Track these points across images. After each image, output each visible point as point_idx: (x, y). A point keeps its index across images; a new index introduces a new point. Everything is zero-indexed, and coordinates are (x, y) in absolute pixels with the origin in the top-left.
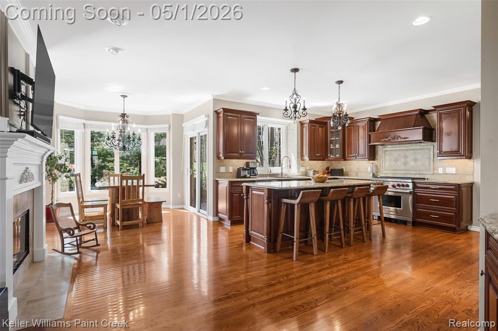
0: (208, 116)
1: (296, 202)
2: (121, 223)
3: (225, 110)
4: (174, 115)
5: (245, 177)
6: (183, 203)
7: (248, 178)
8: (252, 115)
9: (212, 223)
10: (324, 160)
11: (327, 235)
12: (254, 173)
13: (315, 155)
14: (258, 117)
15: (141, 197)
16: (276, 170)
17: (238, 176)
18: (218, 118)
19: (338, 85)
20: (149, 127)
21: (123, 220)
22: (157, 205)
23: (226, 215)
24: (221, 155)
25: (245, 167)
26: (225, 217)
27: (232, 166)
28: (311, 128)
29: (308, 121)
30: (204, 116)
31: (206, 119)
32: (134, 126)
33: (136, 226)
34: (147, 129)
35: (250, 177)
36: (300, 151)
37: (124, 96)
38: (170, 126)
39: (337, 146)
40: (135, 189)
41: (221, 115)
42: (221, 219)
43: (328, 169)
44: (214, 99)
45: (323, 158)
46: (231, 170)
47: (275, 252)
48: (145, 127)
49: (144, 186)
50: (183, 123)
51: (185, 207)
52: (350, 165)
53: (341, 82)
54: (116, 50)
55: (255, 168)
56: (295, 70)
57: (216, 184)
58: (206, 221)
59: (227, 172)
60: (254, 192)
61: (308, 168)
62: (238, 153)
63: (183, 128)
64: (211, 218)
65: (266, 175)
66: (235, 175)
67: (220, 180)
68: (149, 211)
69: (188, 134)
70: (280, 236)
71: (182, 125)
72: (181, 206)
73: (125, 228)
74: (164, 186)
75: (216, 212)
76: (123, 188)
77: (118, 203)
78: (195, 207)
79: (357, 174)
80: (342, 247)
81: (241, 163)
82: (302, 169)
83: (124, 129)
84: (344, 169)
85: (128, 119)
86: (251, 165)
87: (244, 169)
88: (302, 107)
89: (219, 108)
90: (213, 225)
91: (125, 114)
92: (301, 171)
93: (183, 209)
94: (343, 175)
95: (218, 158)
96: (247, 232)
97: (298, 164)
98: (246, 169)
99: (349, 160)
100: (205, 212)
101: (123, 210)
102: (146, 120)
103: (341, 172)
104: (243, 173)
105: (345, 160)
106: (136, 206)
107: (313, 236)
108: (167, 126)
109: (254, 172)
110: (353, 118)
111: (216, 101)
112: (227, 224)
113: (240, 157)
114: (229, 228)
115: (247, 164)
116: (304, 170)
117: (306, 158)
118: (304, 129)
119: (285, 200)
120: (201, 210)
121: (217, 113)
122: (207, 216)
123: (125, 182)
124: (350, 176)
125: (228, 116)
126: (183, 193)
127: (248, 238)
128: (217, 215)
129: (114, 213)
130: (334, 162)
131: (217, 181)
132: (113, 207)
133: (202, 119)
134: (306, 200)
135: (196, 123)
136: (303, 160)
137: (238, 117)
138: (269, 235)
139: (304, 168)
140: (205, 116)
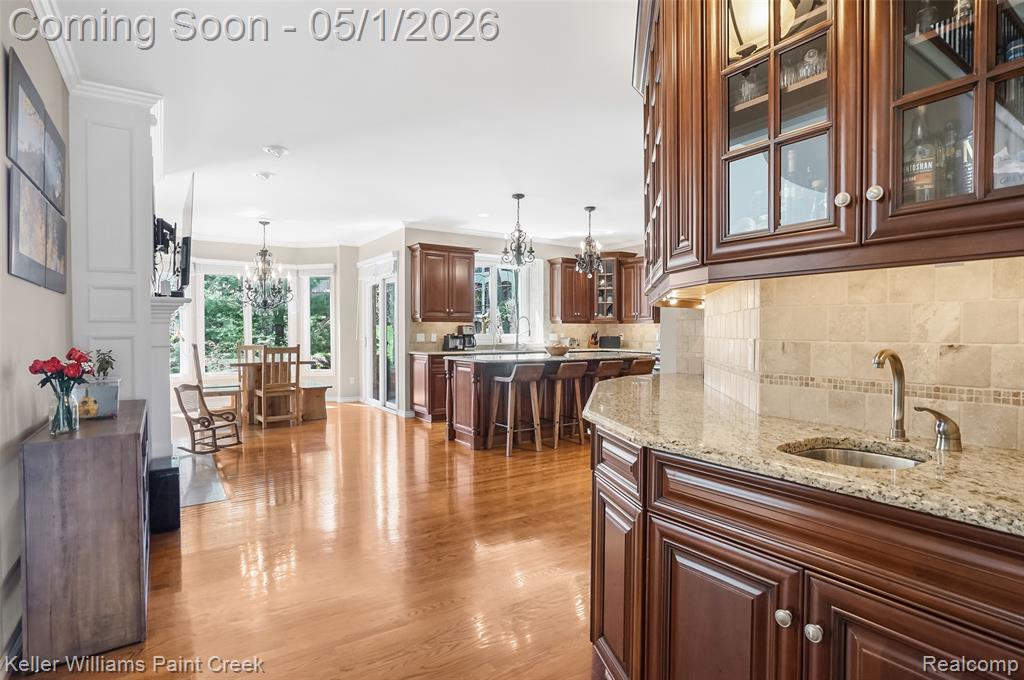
0: (397, 254)
1: (509, 380)
2: (265, 419)
3: (423, 246)
4: (341, 246)
5: (456, 349)
6: (358, 393)
7: (460, 350)
8: (468, 254)
9: (404, 421)
10: (588, 322)
11: (557, 426)
12: (470, 342)
13: (573, 314)
14: (476, 254)
15: (293, 381)
16: (509, 339)
17: (445, 347)
18: (413, 257)
19: (587, 212)
20: (301, 267)
21: (267, 415)
22: (318, 394)
23: (425, 406)
24: (418, 316)
25: (456, 334)
26: (424, 410)
27: (437, 332)
28: (565, 271)
29: (561, 261)
30: (391, 254)
31: (395, 259)
32: (280, 268)
33: (285, 424)
34: (298, 271)
35: (463, 350)
36: (549, 308)
37: (265, 223)
38: (335, 266)
39: (610, 300)
40: (286, 366)
41: (418, 253)
42: (418, 414)
43: (594, 336)
44: (406, 229)
45: (588, 319)
46: (434, 338)
47: (485, 449)
48: (294, 267)
49: (299, 363)
50: (358, 261)
51: (362, 400)
52: (631, 330)
53: (592, 209)
54: (267, 175)
55: (472, 336)
56: (519, 196)
57: (411, 359)
58: (395, 418)
59: (428, 342)
60: (460, 369)
61: (562, 335)
62: (445, 312)
63: (357, 270)
64: (403, 414)
65: (491, 347)
66: (441, 347)
67: (417, 354)
68: (307, 401)
69: (367, 282)
70: (492, 427)
71: (356, 265)
72: (355, 399)
73: (271, 425)
74: (327, 365)
75: (411, 404)
76: (268, 366)
77: (260, 388)
78: (378, 399)
79: (641, 345)
80: (580, 444)
81: (450, 328)
82: (553, 337)
83: (265, 274)
84: (622, 338)
85: (270, 258)
86: (466, 331)
87: (454, 337)
88: (528, 249)
89: (415, 242)
90: (406, 422)
91: (266, 251)
92: (551, 339)
93: (359, 402)
94: (619, 347)
95: (414, 319)
96: (451, 425)
97: (546, 328)
98: (457, 337)
99: (629, 322)
100: (394, 406)
101: (267, 399)
102: (296, 255)
103: (616, 342)
104: (452, 344)
105: (621, 322)
106: (287, 394)
107: (536, 426)
108: (331, 266)
109: (470, 340)
110: (635, 254)
111: (409, 231)
112: (427, 420)
113: (449, 319)
114: (430, 426)
115: (460, 329)
116: (556, 339)
117: (558, 319)
118: (556, 272)
119: (498, 379)
120: (387, 403)
121: (411, 249)
122: (398, 410)
123: (270, 356)
124: (632, 348)
125: (428, 254)
126: (358, 378)
127: (453, 434)
128: (412, 408)
129: (252, 405)
130: (608, 325)
131: (411, 355)
132: (251, 394)
133: (388, 259)
134: (524, 378)
135: (379, 263)
136: (553, 322)
137: (443, 256)
138: (477, 426)
139: (556, 335)
140: (393, 253)
